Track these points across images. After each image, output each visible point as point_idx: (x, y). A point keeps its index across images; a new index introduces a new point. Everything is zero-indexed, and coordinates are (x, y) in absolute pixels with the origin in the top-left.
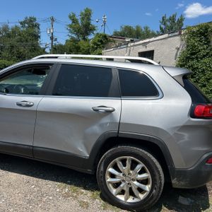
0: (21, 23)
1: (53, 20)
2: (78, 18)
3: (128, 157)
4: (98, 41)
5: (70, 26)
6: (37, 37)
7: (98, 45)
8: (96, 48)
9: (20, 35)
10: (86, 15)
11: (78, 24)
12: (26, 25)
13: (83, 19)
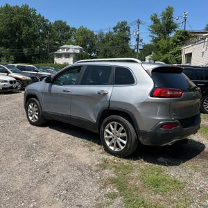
0: (114, 29)
1: (139, 22)
2: (160, 18)
3: (115, 123)
4: (178, 38)
5: (152, 27)
6: (128, 39)
7: (177, 42)
8: (176, 46)
9: (112, 39)
10: (167, 14)
11: (159, 24)
12: (118, 30)
13: (164, 18)
